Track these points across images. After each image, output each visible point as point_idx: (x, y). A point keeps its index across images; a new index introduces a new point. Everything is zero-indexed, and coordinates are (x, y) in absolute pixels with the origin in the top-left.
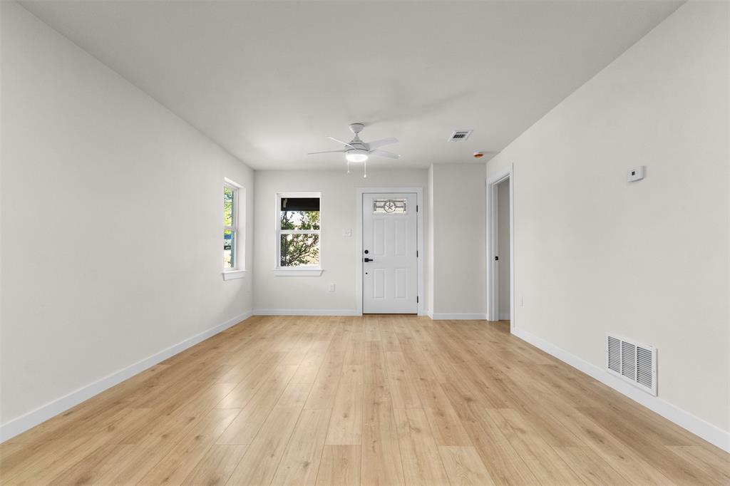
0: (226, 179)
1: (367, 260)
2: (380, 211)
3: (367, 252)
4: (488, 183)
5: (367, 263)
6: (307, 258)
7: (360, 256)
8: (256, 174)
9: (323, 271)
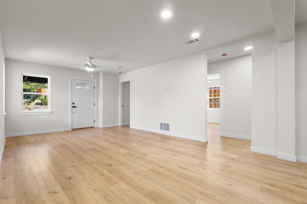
1: (74, 107)
2: (78, 87)
3: (73, 104)
4: (120, 82)
5: (74, 108)
9: (51, 112)
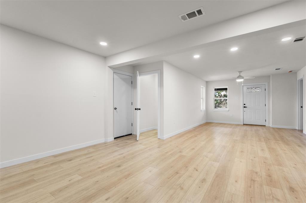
0: (201, 86)
3: (245, 105)
4: (297, 80)
5: (245, 108)
6: (222, 106)
7: (242, 106)
8: (207, 83)
9: (229, 110)
